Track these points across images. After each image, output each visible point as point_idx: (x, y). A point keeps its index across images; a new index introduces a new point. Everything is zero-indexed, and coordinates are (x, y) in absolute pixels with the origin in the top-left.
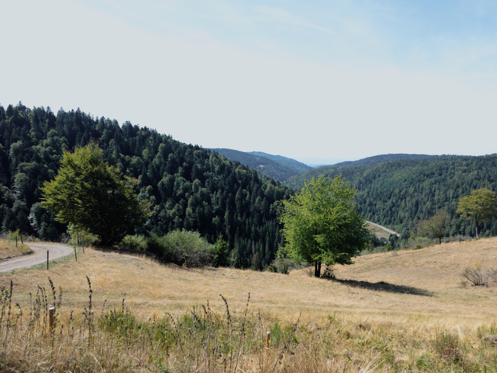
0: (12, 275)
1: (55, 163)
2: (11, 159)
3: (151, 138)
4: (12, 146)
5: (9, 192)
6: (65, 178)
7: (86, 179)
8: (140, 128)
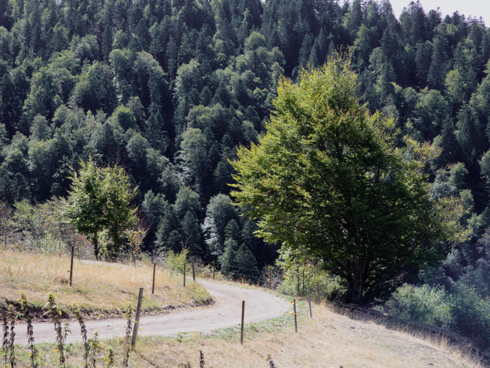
0: (179, 345)
1: (256, 106)
2: (176, 99)
3: (468, 40)
4: (180, 71)
5: (171, 169)
6: (279, 139)
7: (320, 144)
8: (443, 17)
